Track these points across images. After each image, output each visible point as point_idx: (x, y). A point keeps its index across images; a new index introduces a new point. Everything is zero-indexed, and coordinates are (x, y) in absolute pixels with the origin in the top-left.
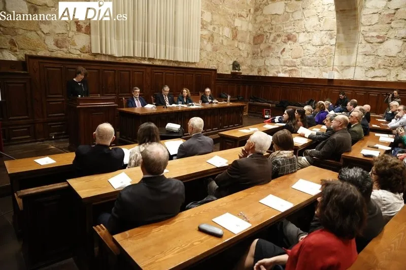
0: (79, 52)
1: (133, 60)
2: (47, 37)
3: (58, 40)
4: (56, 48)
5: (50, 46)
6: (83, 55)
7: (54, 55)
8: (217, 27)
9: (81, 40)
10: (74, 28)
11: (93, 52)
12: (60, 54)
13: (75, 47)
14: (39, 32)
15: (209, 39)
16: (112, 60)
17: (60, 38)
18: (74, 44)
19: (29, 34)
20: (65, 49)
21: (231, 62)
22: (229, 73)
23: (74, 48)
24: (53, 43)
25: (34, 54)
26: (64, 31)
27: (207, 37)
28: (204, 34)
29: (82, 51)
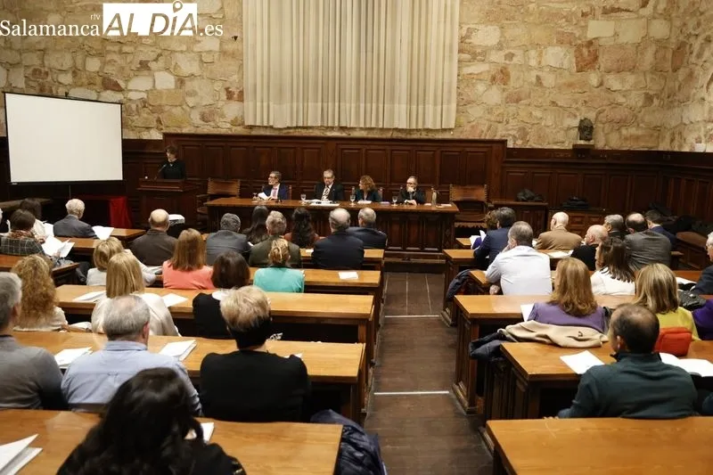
0: (229, 126)
1: (311, 131)
2: (193, 111)
3: (204, 113)
4: (203, 123)
5: (195, 121)
6: (234, 128)
7: (200, 131)
8: (519, 53)
9: (232, 110)
10: (224, 96)
11: (246, 124)
12: (206, 129)
13: (224, 120)
14: (184, 107)
15: (493, 79)
16: (276, 133)
17: (206, 110)
18: (223, 116)
19: (174, 110)
20: (212, 124)
21: (576, 123)
22: (568, 146)
23: (222, 120)
24: (198, 117)
25: (179, 131)
26: (212, 102)
27: (487, 77)
28: (476, 72)
29: (234, 123)
